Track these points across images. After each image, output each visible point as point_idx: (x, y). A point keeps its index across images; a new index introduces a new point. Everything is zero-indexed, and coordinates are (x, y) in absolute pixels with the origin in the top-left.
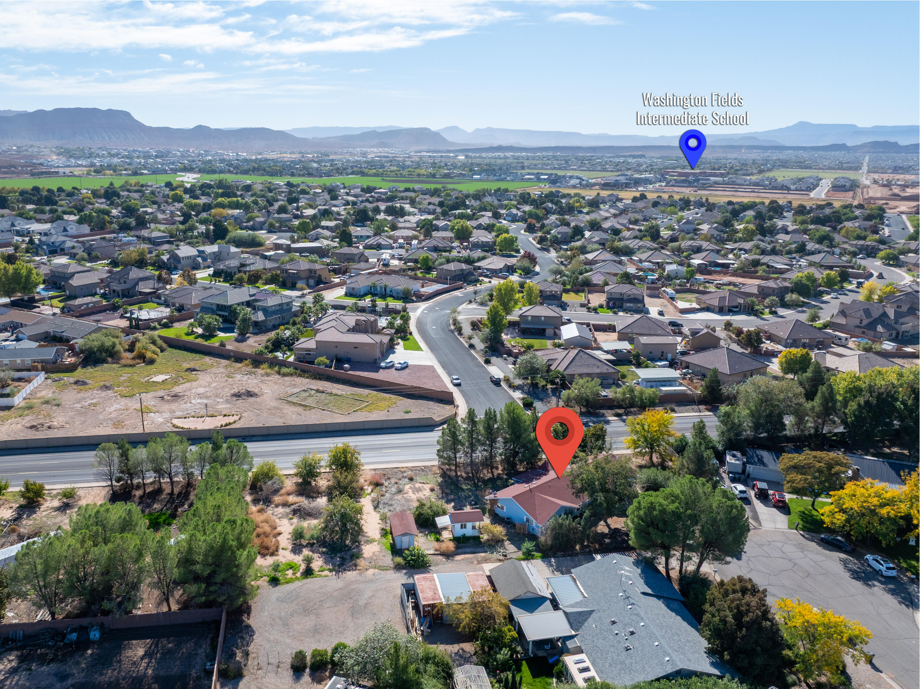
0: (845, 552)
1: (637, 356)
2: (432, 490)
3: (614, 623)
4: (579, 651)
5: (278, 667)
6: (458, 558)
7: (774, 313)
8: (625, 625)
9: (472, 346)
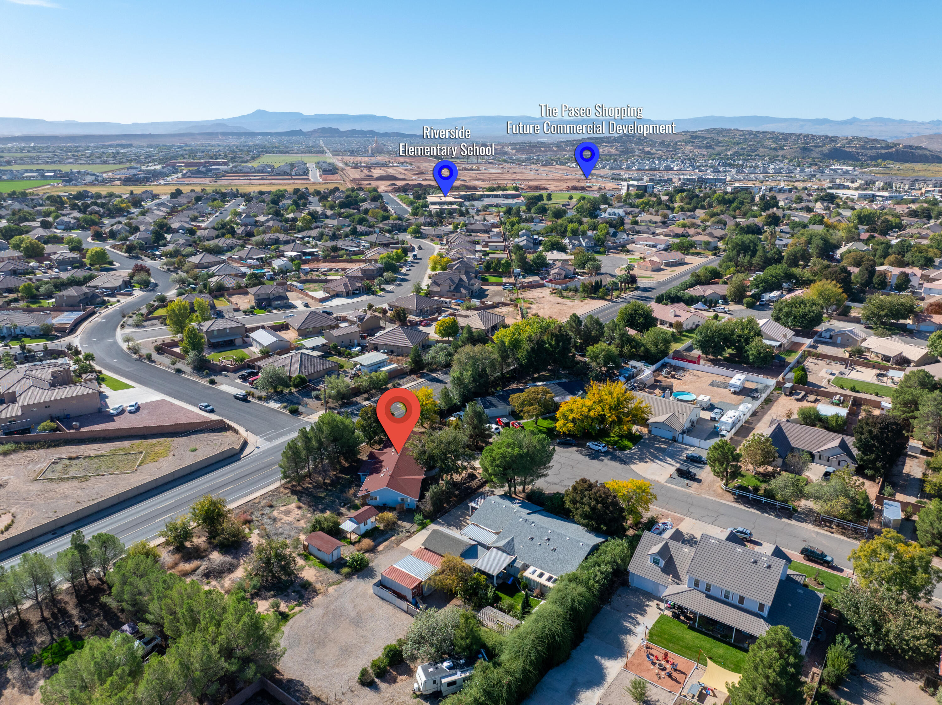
0: (575, 446)
1: (335, 347)
2: (299, 508)
3: (532, 539)
4: (526, 567)
5: (352, 692)
6: (381, 548)
7: (383, 290)
8: (540, 537)
9: (179, 371)
